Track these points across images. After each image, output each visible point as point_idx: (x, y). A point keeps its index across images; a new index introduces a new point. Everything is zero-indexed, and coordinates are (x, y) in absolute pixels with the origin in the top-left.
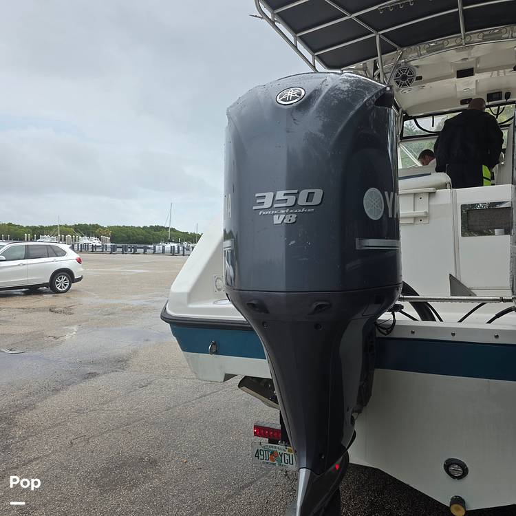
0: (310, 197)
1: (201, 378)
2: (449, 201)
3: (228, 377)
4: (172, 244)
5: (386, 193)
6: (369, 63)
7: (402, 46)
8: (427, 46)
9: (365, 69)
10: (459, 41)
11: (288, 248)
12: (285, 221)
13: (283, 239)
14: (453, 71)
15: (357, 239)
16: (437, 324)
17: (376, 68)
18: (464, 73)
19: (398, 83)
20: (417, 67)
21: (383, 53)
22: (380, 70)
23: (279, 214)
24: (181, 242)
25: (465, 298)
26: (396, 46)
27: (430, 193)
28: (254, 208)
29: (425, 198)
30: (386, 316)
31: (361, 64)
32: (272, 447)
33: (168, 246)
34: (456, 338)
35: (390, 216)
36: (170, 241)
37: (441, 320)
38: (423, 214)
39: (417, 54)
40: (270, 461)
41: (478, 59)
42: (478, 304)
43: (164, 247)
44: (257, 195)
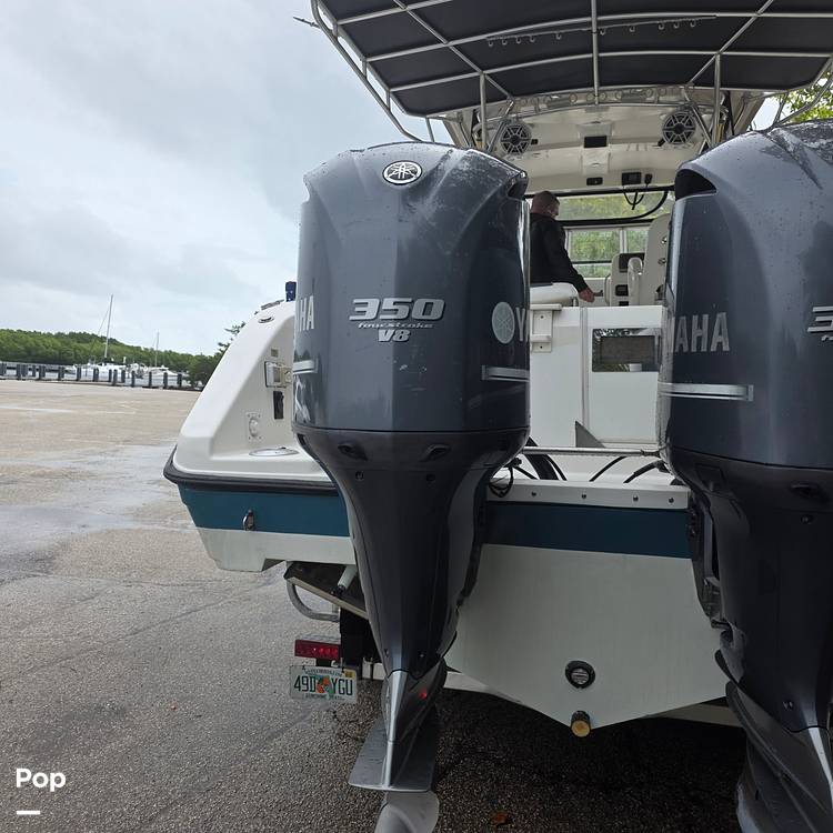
0: (428, 308)
1: (226, 567)
2: (577, 323)
3: (269, 564)
4: (113, 367)
5: (518, 309)
6: (467, 112)
7: (514, 95)
8: (548, 98)
9: (460, 120)
10: (590, 98)
11: (397, 374)
12: (394, 339)
13: (391, 362)
14: (579, 136)
15: (483, 367)
16: (559, 483)
17: (475, 122)
18: (595, 142)
19: (506, 146)
20: (532, 125)
21: (488, 101)
22: (481, 124)
23: (387, 329)
24: (128, 363)
25: (596, 449)
26: (506, 93)
27: (554, 311)
28: (351, 318)
29: (548, 318)
30: (502, 474)
31: (454, 113)
32: (321, 671)
33: (104, 370)
34: (588, 502)
35: (521, 339)
36: (107, 361)
37: (564, 479)
38: (545, 339)
39: (532, 108)
40: (317, 693)
41: (613, 125)
42: (615, 458)
43: (96, 371)
44: (355, 301)
